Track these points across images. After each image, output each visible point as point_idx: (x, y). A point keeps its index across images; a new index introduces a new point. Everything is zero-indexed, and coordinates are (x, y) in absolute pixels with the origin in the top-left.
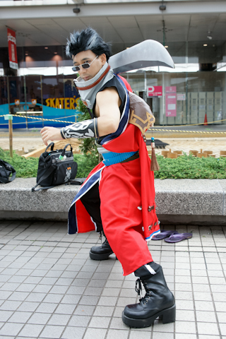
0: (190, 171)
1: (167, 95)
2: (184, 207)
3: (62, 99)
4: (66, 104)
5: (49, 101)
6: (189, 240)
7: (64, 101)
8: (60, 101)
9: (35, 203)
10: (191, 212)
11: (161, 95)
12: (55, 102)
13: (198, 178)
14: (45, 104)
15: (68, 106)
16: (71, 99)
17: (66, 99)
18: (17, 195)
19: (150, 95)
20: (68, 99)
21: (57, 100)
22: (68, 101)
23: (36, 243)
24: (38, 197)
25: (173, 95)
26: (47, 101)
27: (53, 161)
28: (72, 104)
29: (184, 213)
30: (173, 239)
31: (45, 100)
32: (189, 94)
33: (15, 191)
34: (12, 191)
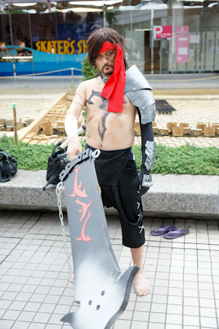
0: (190, 167)
1: (178, 36)
2: (181, 206)
3: (54, 42)
4: (60, 48)
5: (40, 45)
6: (186, 236)
7: (57, 45)
8: (52, 44)
9: (45, 199)
10: (189, 211)
11: (171, 36)
12: (46, 45)
13: (198, 174)
14: (36, 48)
15: (62, 50)
16: (65, 42)
17: (60, 42)
18: (29, 192)
19: (158, 37)
20: (61, 42)
21: (49, 43)
22: (62, 45)
23: (49, 237)
24: (49, 194)
25: (184, 36)
26: (37, 44)
27: (62, 161)
28: (66, 49)
29: (182, 211)
30: (171, 235)
31: (34, 43)
32: (204, 34)
33: (27, 188)
34: (24, 189)
